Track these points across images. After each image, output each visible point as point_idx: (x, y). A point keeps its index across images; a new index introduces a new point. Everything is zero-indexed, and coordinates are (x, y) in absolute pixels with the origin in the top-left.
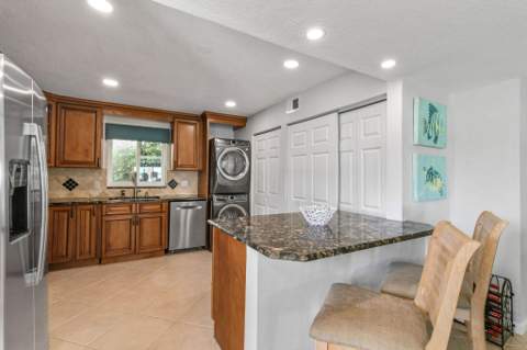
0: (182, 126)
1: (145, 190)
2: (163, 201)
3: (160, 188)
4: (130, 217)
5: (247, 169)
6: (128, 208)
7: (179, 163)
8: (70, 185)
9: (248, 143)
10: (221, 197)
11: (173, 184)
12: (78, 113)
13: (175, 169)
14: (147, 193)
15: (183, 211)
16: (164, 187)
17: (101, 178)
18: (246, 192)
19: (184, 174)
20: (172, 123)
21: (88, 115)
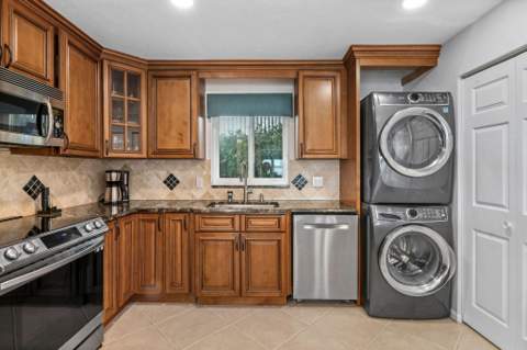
0: (310, 83)
1: (260, 191)
2: (282, 213)
3: (280, 187)
4: (231, 237)
5: (447, 151)
6: (228, 221)
7: (308, 147)
8: (171, 182)
9: (447, 97)
10: (389, 211)
11: (300, 183)
12: (170, 81)
13: (301, 159)
14: (261, 196)
15: (318, 232)
16: (288, 187)
17: (205, 173)
18: (447, 202)
19: (316, 166)
20: (296, 81)
21: (181, 82)
